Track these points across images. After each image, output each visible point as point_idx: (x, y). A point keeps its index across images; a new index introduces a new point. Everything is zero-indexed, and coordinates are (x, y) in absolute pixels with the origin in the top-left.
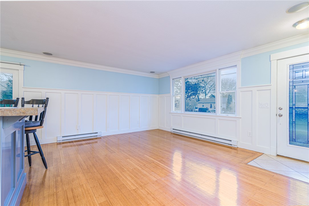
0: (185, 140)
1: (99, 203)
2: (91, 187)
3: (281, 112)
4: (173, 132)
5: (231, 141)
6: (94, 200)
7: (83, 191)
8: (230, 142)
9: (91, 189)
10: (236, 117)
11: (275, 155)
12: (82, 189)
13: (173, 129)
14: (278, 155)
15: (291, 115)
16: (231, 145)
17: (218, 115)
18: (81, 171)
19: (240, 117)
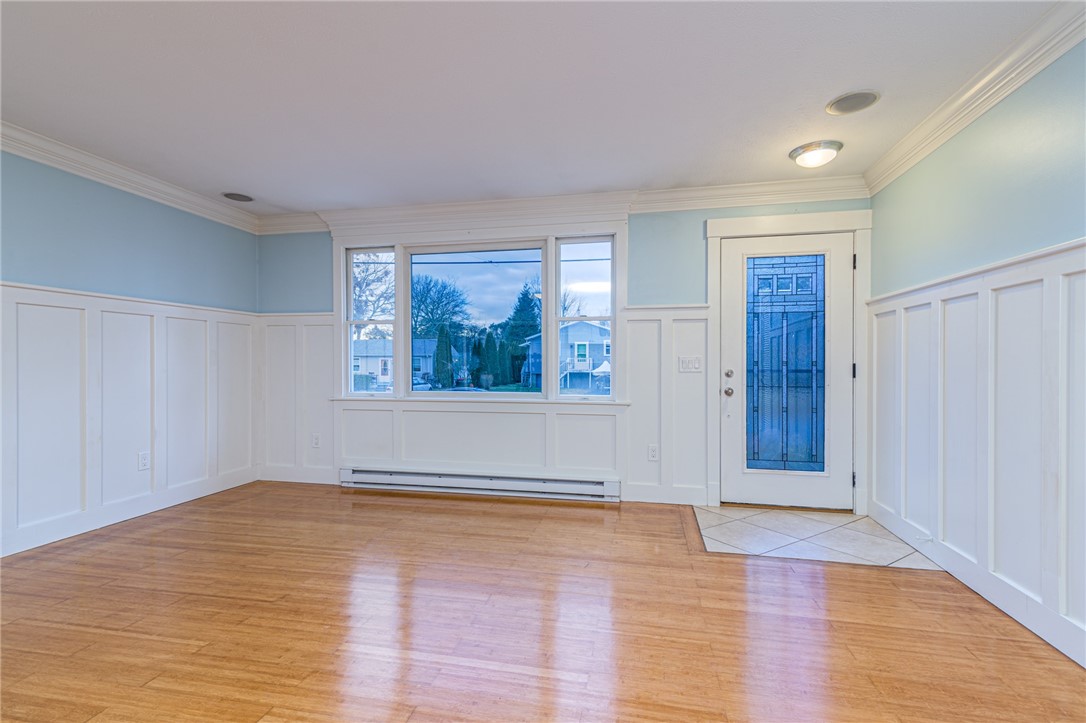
0: (417, 510)
3: (731, 383)
4: (352, 485)
5: (602, 483)
8: (599, 487)
10: (612, 403)
11: (718, 504)
13: (354, 471)
14: (723, 503)
15: (750, 389)
16: (603, 496)
17: (552, 398)
19: (628, 401)
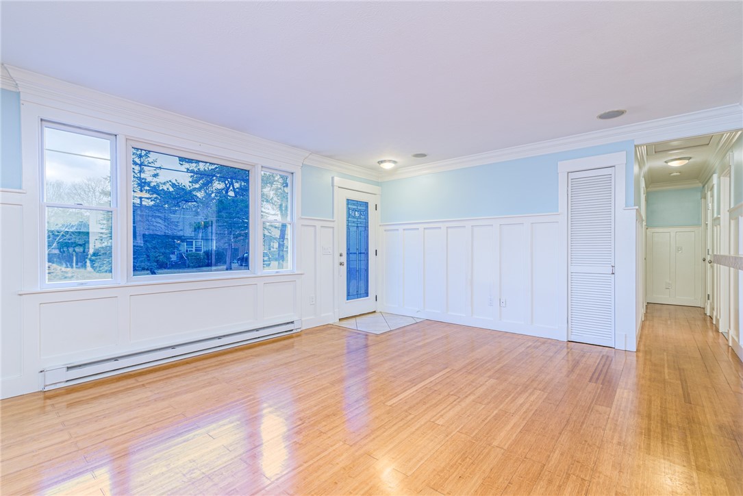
1: (609, 409)
2: (604, 430)
3: (342, 259)
5: (292, 322)
6: (615, 414)
7: (624, 434)
8: (292, 325)
9: (607, 428)
10: (294, 274)
12: (624, 438)
13: (69, 368)
14: (340, 319)
15: (347, 262)
16: (293, 330)
18: (598, 483)
